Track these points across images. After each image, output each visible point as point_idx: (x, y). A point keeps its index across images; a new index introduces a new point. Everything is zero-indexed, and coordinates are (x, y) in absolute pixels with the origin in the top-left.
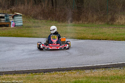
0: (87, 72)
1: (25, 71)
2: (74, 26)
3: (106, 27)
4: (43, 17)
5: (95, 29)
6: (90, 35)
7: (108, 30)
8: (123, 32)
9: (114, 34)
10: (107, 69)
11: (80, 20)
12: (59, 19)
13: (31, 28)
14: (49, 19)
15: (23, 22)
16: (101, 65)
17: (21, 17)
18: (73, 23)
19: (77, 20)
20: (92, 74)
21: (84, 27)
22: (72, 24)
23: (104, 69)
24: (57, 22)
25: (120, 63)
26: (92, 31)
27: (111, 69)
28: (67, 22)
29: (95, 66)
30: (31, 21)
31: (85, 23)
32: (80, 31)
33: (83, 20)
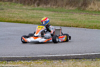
0: (55, 63)
2: (41, 9)
3: (77, 13)
5: (65, 14)
7: (79, 17)
8: (96, 19)
10: (78, 60)
12: (25, 1)
14: (14, 1)
16: (71, 56)
18: (41, 6)
19: (44, 3)
20: (61, 65)
22: (39, 7)
23: (74, 60)
24: (22, 5)
25: (93, 54)
26: (62, 17)
28: (33, 5)
29: (64, 56)
33: (51, 4)
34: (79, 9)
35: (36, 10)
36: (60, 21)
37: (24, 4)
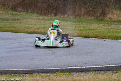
0: (75, 75)
1: (3, 71)
3: (95, 23)
4: (23, 9)
5: (83, 25)
6: (78, 31)
7: (98, 27)
8: (115, 29)
9: (105, 31)
10: (98, 72)
11: (66, 13)
12: (41, 11)
13: (9, 22)
14: (30, 11)
16: (91, 68)
19: (61, 13)
20: (81, 78)
21: (70, 21)
22: (56, 17)
23: (94, 72)
24: (38, 15)
25: (113, 65)
26: (80, 27)
27: (103, 72)
28: (50, 15)
29: (84, 68)
30: (9, 12)
31: (70, 18)
32: (65, 26)
33: (69, 14)
34: (98, 18)
35: (53, 20)
36: (78, 32)
37: (41, 14)
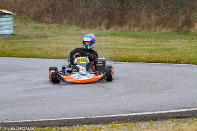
0: (143, 127)
2: (113, 35)
3: (175, 38)
4: (53, 19)
5: (155, 42)
7: (179, 45)
9: (192, 51)
10: (181, 120)
11: (125, 23)
12: (84, 22)
13: (30, 40)
14: (65, 22)
15: (15, 28)
16: (170, 113)
17: (11, 19)
18: (112, 29)
19: (118, 23)
21: (133, 37)
22: (109, 31)
23: (175, 120)
24: (79, 28)
26: (149, 46)
27: (190, 120)
28: (99, 28)
29: (158, 114)
30: (29, 25)
31: (133, 31)
32: (125, 45)
33: (130, 25)
34: (179, 30)
35: (104, 36)
36: (147, 54)
37: (83, 27)
